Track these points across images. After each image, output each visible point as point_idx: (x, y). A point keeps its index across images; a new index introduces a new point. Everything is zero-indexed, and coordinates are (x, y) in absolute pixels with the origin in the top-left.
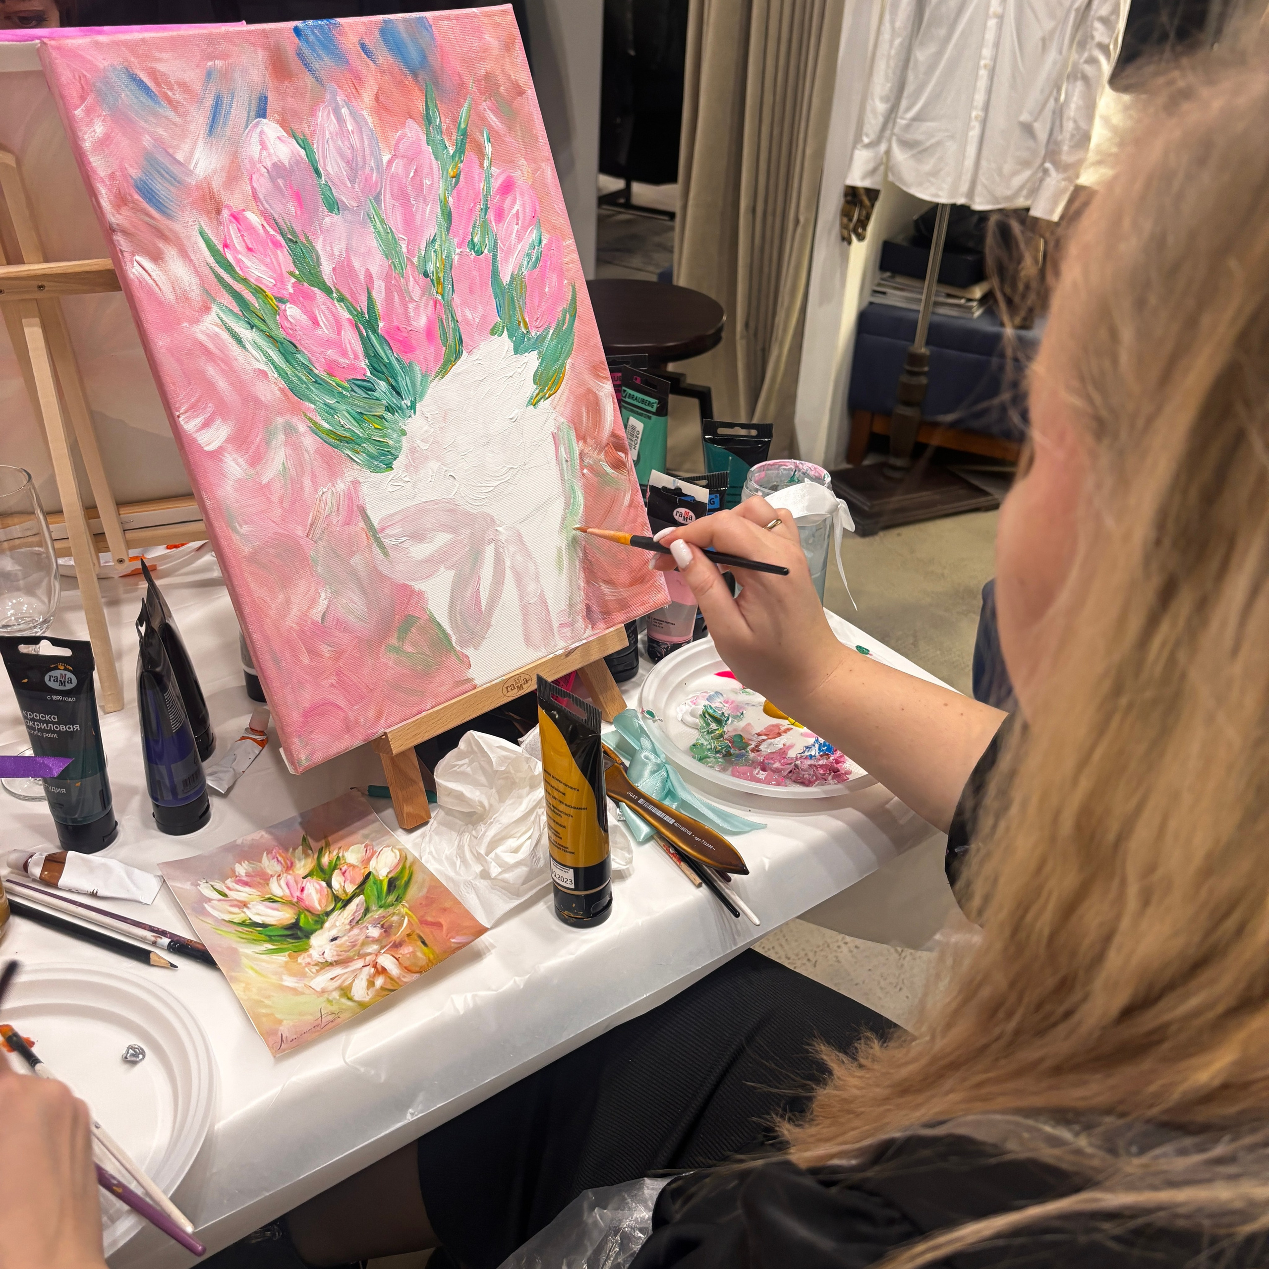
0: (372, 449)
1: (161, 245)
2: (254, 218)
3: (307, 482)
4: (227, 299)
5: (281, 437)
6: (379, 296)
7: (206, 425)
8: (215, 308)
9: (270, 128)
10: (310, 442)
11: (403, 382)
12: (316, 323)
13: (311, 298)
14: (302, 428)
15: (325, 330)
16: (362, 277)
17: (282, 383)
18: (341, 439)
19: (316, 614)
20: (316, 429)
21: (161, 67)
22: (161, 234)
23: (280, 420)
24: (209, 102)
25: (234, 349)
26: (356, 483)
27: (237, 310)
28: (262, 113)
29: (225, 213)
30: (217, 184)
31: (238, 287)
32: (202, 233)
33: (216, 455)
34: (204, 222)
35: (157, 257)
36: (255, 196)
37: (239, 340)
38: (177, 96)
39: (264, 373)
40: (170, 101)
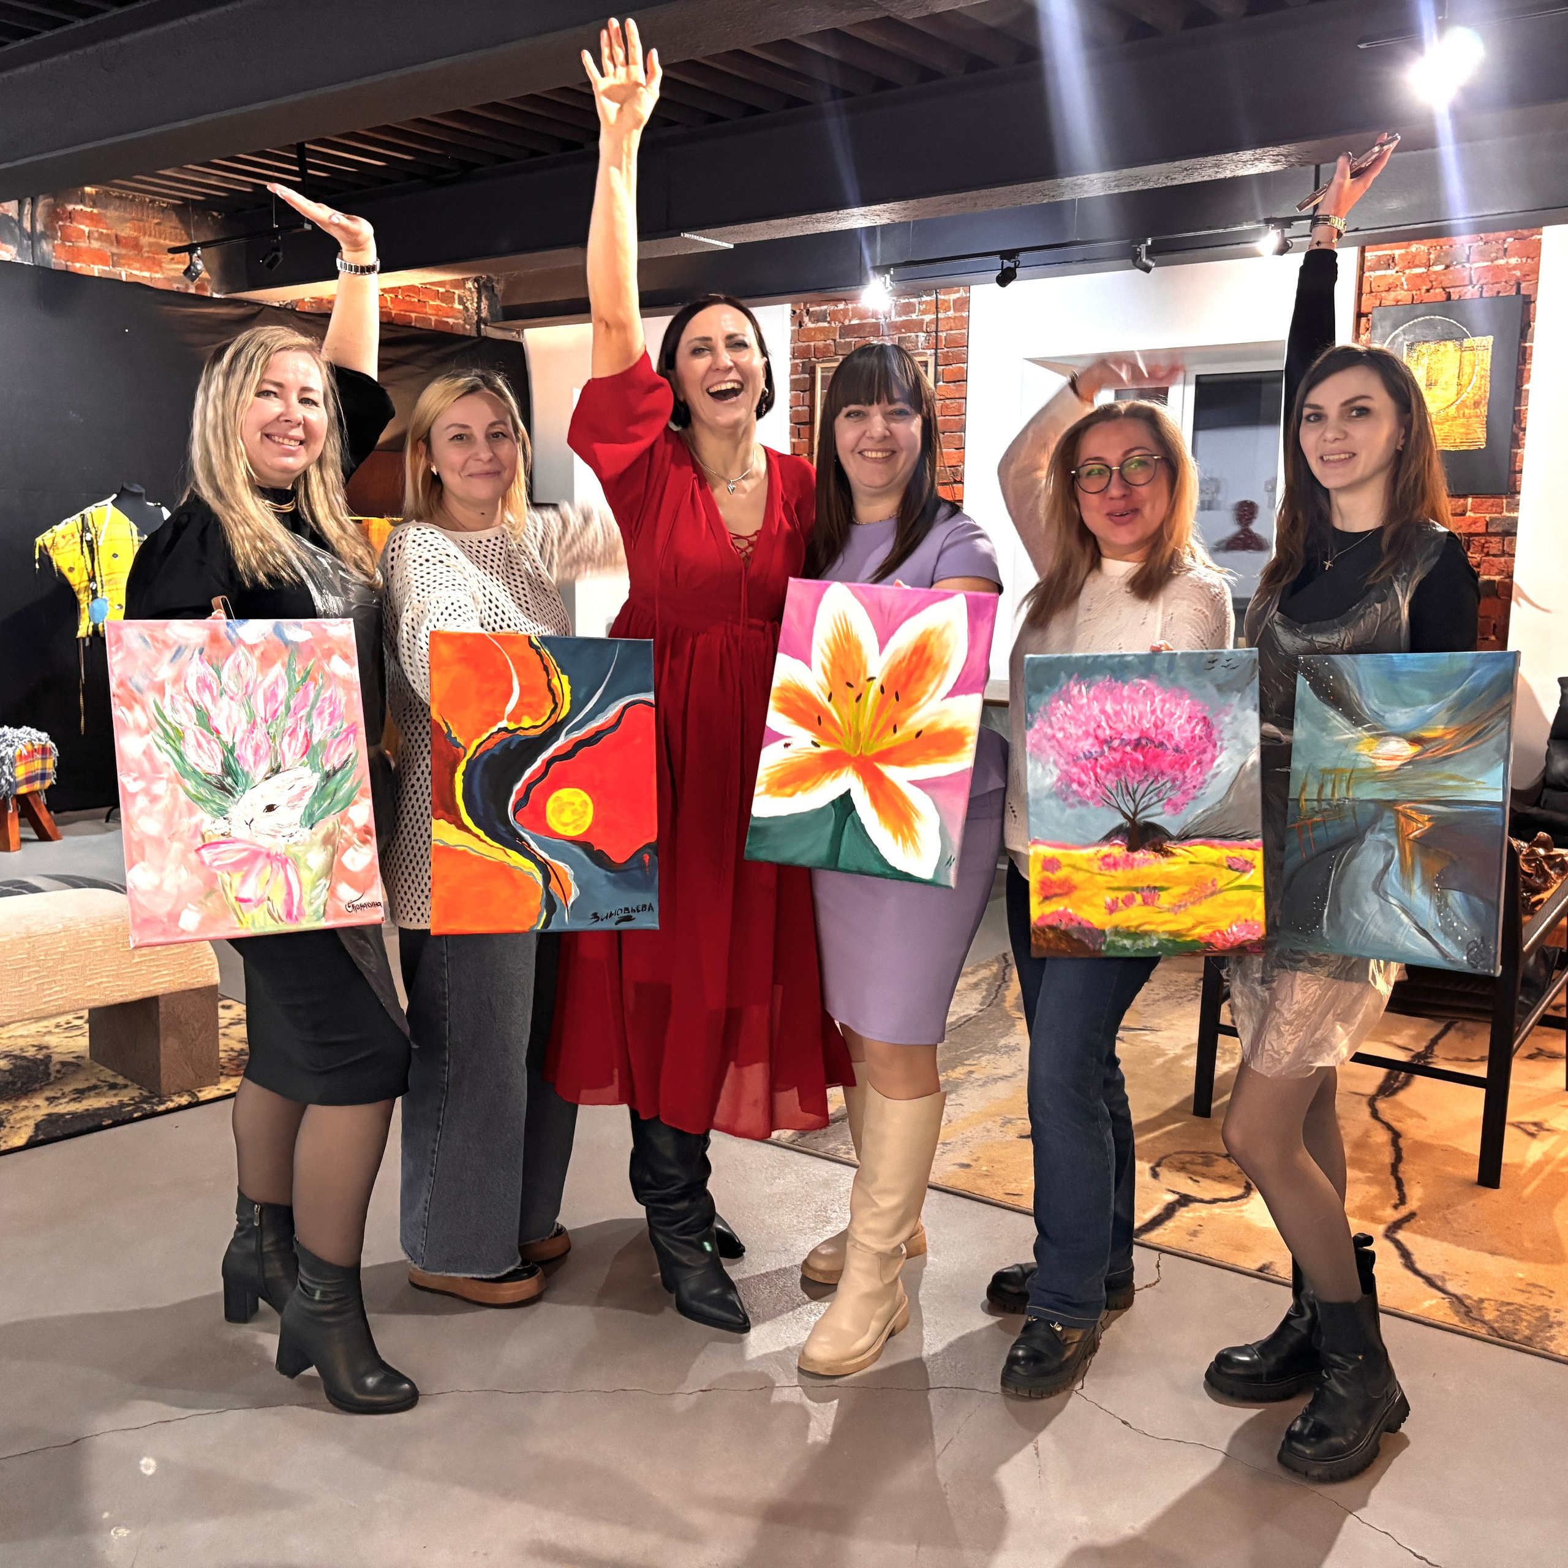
0: (215, 807)
1: (133, 703)
3: (176, 815)
4: (159, 730)
6: (239, 739)
7: (131, 781)
8: (152, 733)
10: (183, 797)
11: (242, 779)
14: (181, 790)
16: (232, 729)
17: (176, 770)
18: (199, 799)
20: (187, 792)
22: (136, 701)
24: (174, 649)
25: (156, 751)
27: (162, 735)
30: (167, 681)
31: (165, 726)
32: (155, 702)
33: (134, 795)
34: (156, 696)
36: (185, 689)
37: (159, 748)
39: (168, 765)
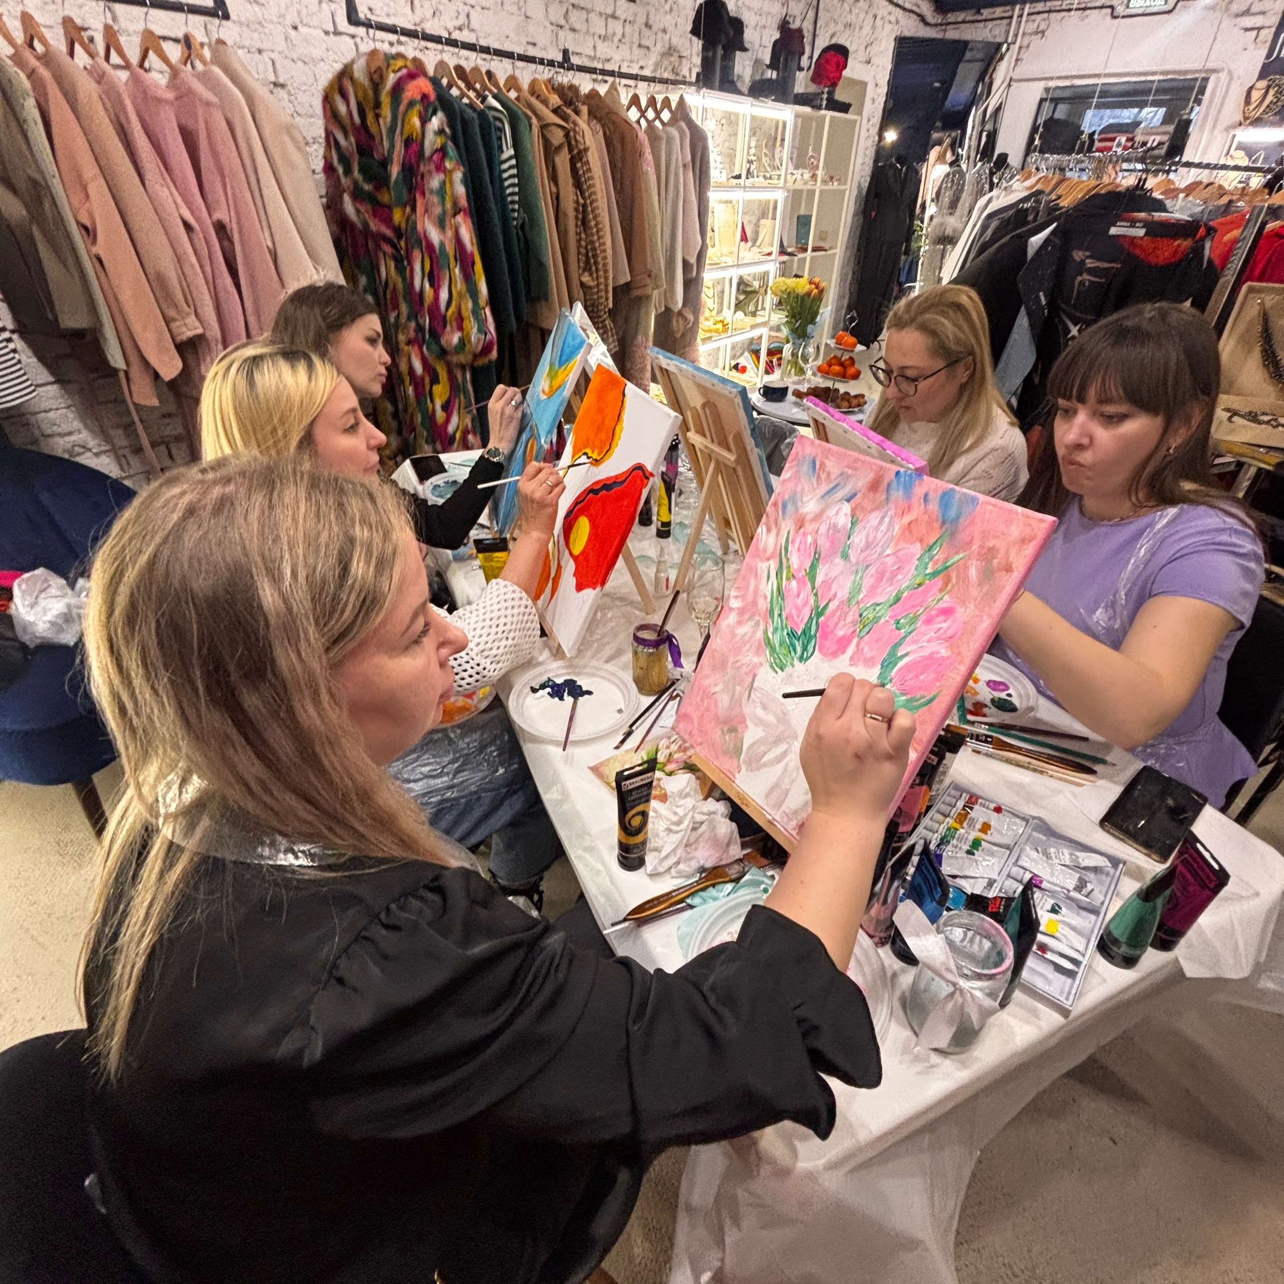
1: (773, 526)
2: (810, 539)
3: (747, 647)
4: (777, 562)
5: (753, 623)
6: (832, 606)
7: (736, 597)
8: (771, 560)
9: (847, 508)
10: (759, 634)
12: (798, 595)
13: (805, 585)
14: (762, 627)
15: (799, 601)
16: (832, 593)
17: (768, 606)
18: (770, 644)
19: (713, 690)
20: (766, 632)
21: (827, 462)
22: (776, 522)
23: (757, 618)
24: (832, 485)
25: (764, 580)
26: (761, 664)
27: (777, 567)
28: (848, 501)
29: (802, 530)
30: (808, 517)
31: (784, 560)
32: (789, 532)
34: (793, 528)
35: (769, 530)
36: (817, 531)
37: (768, 580)
38: (823, 476)
39: (766, 597)
40: (819, 477)
